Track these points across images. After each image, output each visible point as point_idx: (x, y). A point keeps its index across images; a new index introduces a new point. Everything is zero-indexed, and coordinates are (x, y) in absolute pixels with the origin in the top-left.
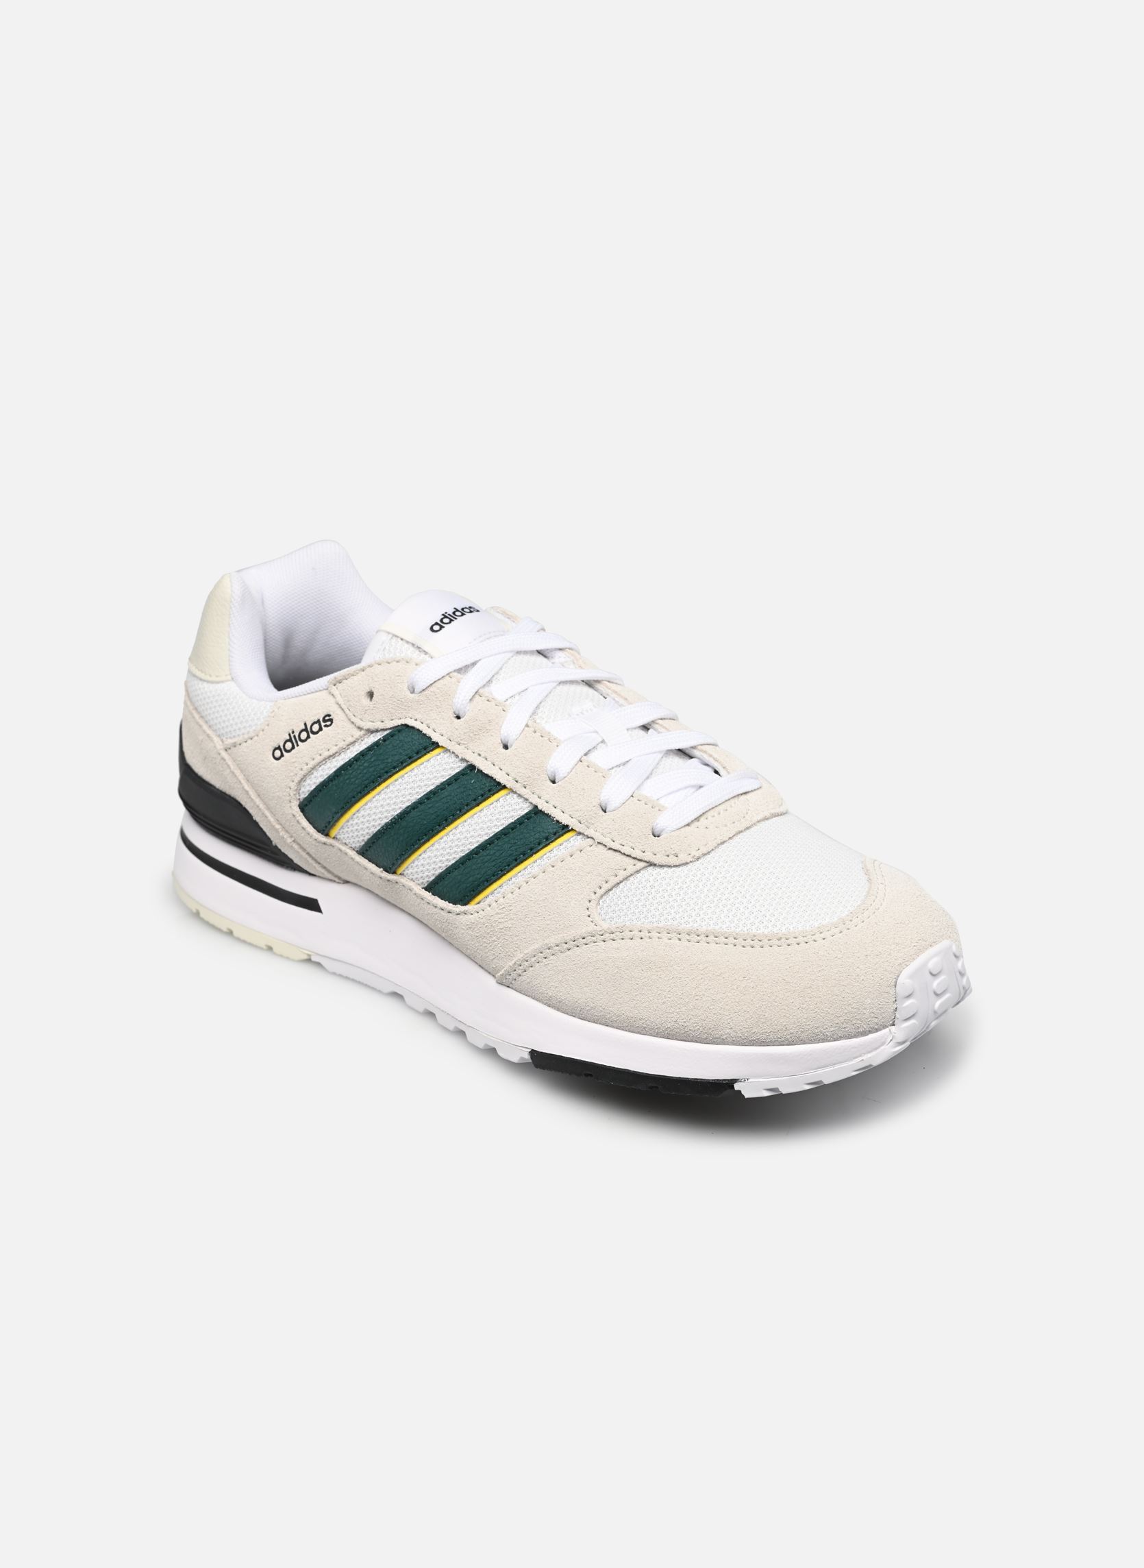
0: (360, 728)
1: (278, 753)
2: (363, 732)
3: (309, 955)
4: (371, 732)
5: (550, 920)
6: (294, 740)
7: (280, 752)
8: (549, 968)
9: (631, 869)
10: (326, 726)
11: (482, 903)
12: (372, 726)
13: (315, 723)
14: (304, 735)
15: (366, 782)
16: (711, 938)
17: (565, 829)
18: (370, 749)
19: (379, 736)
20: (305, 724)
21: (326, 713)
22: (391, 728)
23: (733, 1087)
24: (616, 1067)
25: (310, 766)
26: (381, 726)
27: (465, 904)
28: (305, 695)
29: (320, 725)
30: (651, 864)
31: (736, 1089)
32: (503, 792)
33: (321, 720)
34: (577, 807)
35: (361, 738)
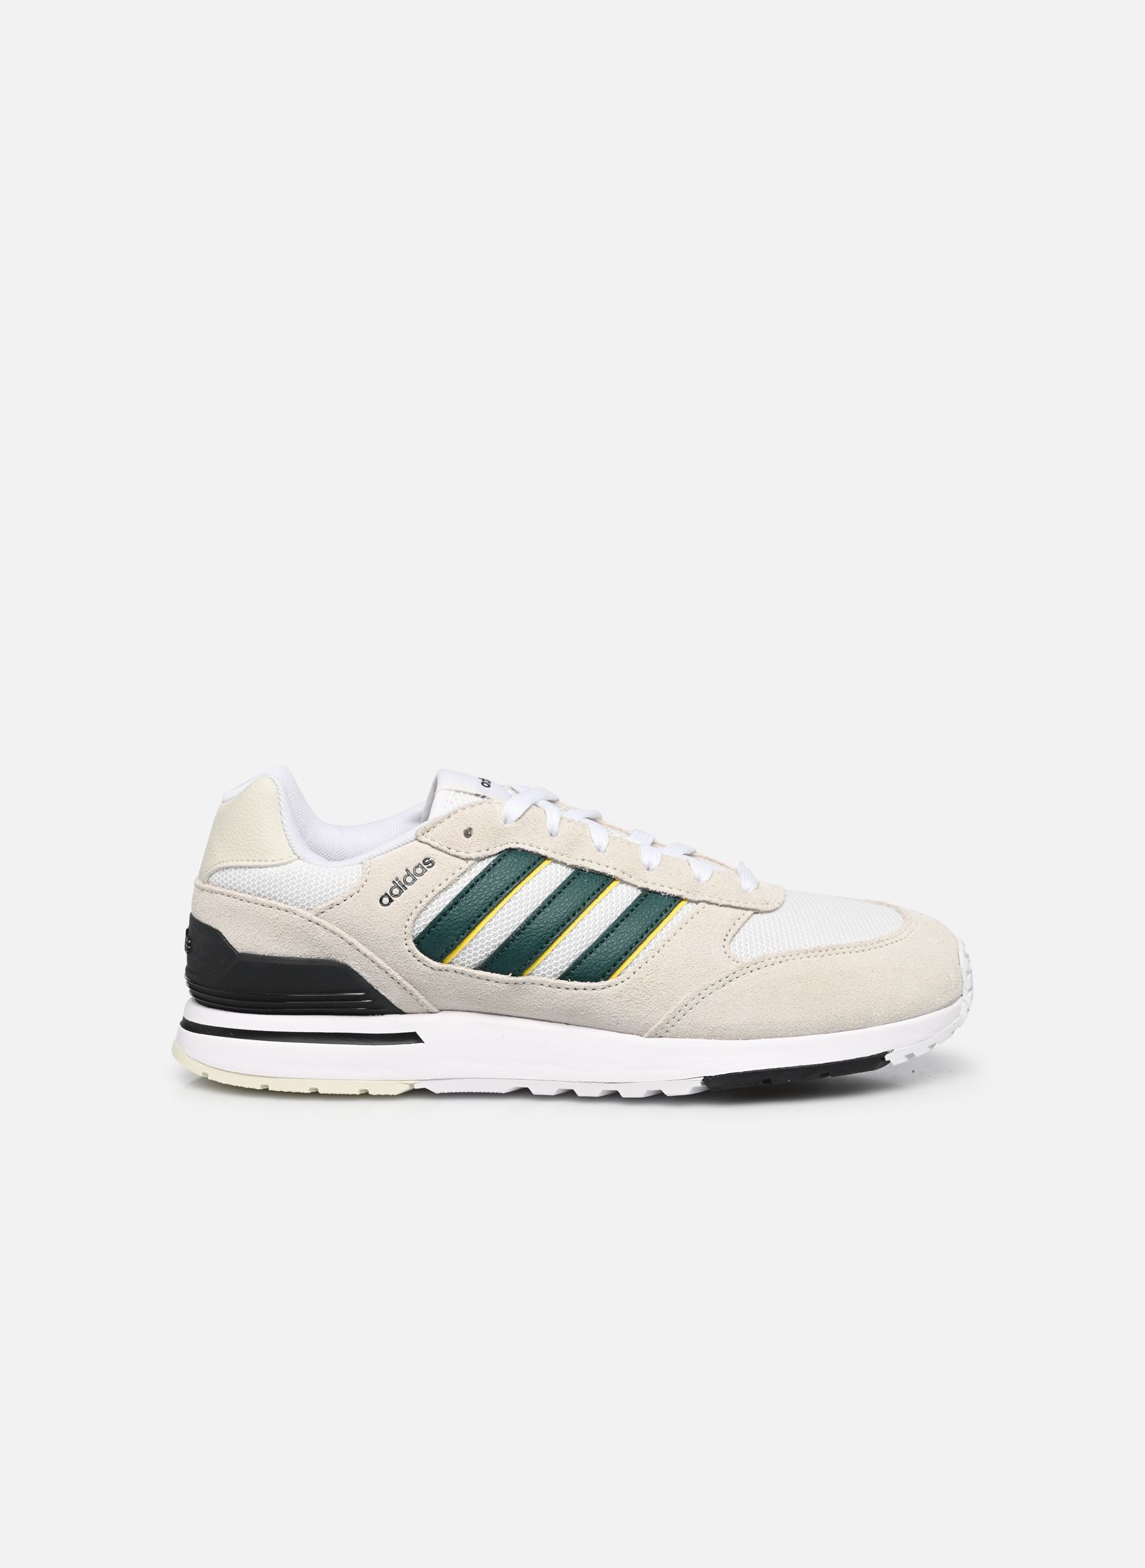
0: (467, 859)
1: (386, 900)
2: (470, 862)
3: (412, 1085)
4: (479, 860)
5: (699, 967)
6: (401, 886)
7: (387, 899)
8: (709, 1004)
9: (743, 919)
10: (429, 867)
11: (622, 975)
12: (481, 855)
13: (417, 867)
14: (409, 879)
15: (491, 899)
16: (830, 951)
17: (677, 900)
18: (482, 875)
19: (486, 864)
20: (407, 870)
21: (424, 858)
22: (496, 855)
23: (884, 1059)
24: (790, 1066)
25: (424, 903)
26: (489, 853)
27: (607, 979)
28: (395, 848)
29: (423, 868)
30: (757, 912)
31: (886, 1060)
32: (615, 883)
33: (422, 863)
34: (682, 882)
35: (470, 868)
